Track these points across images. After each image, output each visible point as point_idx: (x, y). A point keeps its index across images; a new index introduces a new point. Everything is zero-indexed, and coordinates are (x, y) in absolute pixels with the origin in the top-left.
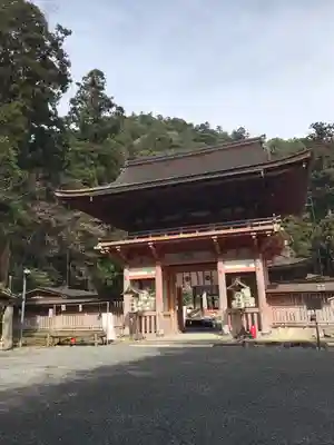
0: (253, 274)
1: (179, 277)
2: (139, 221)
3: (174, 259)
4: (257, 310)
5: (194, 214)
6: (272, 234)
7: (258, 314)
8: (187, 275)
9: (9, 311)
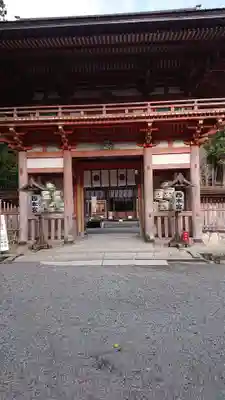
0: (186, 172)
1: (87, 174)
4: (189, 213)
5: (114, 93)
7: (190, 218)
8: (96, 173)
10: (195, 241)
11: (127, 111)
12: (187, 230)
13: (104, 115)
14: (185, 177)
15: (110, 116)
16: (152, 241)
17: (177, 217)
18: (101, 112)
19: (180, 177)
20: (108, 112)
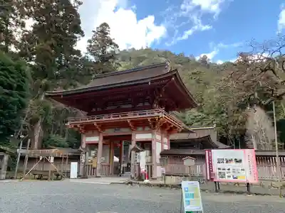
2: (94, 110)
3: (110, 132)
6: (159, 119)
9: (6, 158)
11: (120, 116)
15: (114, 119)
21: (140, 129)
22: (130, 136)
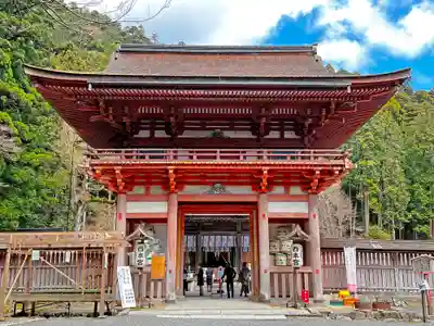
0: (303, 222)
4: (308, 269)
6: (341, 171)
7: (310, 275)
10: (315, 301)
11: (242, 158)
12: (307, 289)
13: (218, 161)
14: (303, 229)
15: (225, 162)
16: (268, 302)
17: (295, 273)
18: (215, 158)
19: (297, 229)
20: (222, 157)
21: (279, 190)
22: (255, 204)
